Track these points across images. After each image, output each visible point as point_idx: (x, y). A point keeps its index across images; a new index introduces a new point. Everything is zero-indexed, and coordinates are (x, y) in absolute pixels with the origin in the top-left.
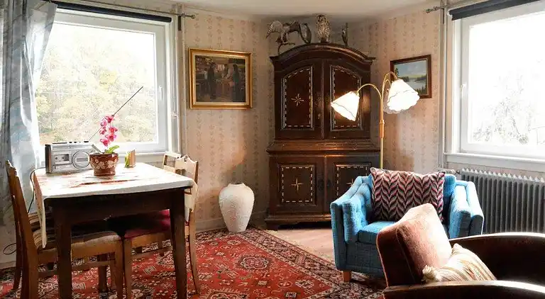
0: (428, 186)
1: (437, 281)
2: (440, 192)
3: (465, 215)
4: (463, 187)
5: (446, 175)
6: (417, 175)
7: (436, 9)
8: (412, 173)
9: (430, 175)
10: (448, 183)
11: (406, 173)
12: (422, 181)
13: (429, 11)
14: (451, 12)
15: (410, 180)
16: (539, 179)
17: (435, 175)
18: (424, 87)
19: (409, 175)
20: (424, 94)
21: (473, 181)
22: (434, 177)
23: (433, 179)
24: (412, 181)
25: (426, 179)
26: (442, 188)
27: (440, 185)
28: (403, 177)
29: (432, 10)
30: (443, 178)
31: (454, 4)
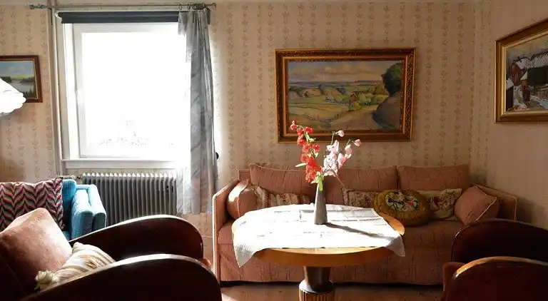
0: (42, 194)
1: (56, 282)
2: (59, 199)
3: (87, 215)
4: (85, 191)
5: (64, 180)
6: (28, 184)
7: (42, 7)
8: (21, 183)
9: (44, 183)
10: (68, 188)
11: (13, 183)
12: (35, 190)
13: (32, 7)
14: (60, 15)
15: (18, 191)
16: (154, 175)
17: (51, 181)
18: (32, 89)
19: (17, 185)
20: (33, 98)
21: (94, 183)
22: (49, 184)
23: (48, 186)
24: (21, 192)
25: (40, 188)
26: (60, 194)
27: (58, 191)
28: (9, 188)
29: (37, 7)
30: (61, 184)
31: (63, 7)
